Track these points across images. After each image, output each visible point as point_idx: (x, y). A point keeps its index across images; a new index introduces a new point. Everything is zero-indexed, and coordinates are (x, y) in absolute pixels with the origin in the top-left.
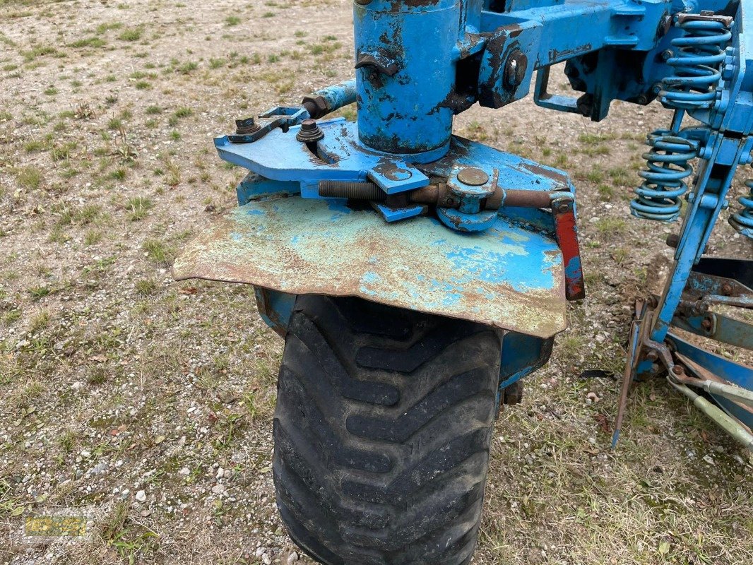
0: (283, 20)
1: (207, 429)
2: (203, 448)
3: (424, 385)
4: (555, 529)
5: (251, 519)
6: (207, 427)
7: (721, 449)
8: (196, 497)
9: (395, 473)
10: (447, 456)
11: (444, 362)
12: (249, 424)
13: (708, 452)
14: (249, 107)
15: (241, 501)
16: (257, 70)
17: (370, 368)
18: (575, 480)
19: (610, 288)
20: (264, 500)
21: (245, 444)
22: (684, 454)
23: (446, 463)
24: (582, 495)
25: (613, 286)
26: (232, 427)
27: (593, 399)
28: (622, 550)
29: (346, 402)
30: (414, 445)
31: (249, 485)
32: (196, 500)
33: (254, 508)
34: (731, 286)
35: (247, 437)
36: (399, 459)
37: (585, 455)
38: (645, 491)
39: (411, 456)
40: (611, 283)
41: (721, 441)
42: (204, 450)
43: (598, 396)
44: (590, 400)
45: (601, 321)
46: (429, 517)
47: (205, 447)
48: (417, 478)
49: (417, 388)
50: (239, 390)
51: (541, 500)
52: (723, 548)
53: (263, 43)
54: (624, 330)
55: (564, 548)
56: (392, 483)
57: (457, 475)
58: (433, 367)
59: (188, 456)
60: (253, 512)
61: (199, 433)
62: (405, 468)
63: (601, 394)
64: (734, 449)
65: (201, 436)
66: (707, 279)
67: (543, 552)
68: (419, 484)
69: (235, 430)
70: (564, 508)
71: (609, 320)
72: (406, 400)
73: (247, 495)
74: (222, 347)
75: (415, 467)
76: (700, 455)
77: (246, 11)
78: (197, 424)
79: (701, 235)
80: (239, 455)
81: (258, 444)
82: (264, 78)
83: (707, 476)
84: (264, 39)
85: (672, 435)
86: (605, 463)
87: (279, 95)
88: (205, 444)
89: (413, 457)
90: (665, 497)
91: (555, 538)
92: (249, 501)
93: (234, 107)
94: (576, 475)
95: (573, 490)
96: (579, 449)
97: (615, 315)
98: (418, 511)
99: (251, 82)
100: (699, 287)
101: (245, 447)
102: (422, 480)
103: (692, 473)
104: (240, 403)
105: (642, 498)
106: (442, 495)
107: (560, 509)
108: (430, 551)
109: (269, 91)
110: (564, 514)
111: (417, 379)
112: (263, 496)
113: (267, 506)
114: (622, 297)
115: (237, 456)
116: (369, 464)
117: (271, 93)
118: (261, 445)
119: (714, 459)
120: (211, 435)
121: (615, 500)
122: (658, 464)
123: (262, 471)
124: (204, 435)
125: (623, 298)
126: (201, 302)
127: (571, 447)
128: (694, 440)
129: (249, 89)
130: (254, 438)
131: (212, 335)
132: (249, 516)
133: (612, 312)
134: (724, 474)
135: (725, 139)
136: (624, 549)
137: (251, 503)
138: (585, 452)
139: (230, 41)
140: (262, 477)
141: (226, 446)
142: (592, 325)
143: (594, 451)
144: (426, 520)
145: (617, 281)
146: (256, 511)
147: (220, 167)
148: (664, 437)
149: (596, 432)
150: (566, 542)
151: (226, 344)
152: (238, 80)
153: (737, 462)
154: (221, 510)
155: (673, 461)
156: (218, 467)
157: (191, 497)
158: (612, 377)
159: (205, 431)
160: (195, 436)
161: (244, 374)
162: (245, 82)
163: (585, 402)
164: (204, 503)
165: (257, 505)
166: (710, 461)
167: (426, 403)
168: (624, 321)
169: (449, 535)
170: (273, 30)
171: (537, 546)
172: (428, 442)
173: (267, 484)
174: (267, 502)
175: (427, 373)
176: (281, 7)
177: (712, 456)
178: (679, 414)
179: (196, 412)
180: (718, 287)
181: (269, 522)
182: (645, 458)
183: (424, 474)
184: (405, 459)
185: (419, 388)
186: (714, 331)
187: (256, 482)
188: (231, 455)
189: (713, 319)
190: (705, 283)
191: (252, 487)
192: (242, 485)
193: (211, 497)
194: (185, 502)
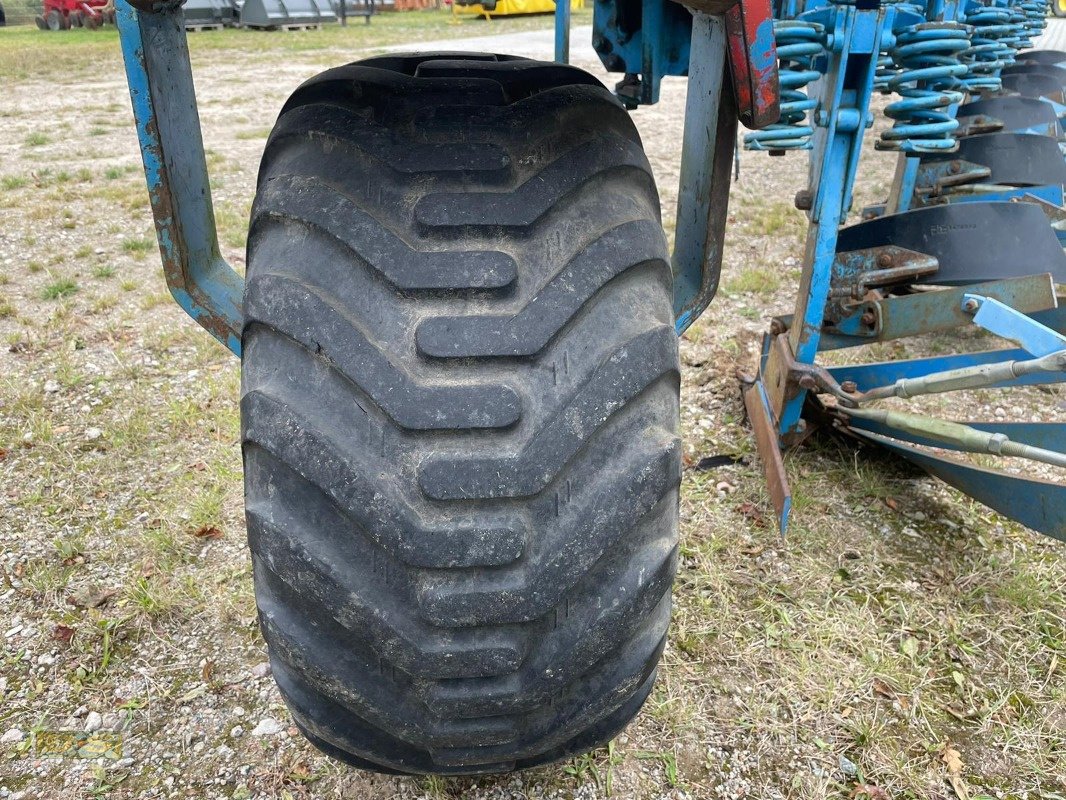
0: (122, 137)
1: (54, 656)
2: (47, 690)
3: (557, 254)
4: (742, 663)
5: (177, 786)
6: (53, 652)
7: (920, 516)
8: (44, 774)
9: (528, 430)
10: (625, 370)
11: (583, 215)
12: (143, 631)
13: (905, 524)
14: (77, 227)
15: (147, 760)
16: (87, 187)
17: (449, 228)
18: (744, 592)
19: (696, 369)
20: (199, 747)
21: (141, 664)
22: (876, 532)
23: (624, 385)
24: (761, 609)
25: (698, 366)
26: (107, 639)
27: (725, 489)
28: (852, 666)
29: (408, 306)
30: (558, 367)
31: (160, 727)
32: (43, 779)
33: (179, 766)
34: (889, 254)
35: (144, 652)
36: (533, 400)
37: (745, 558)
38: (847, 584)
39: (555, 389)
40: (695, 362)
41: (917, 505)
42: (51, 693)
43: (732, 484)
44: (723, 492)
45: (699, 403)
46: (607, 508)
47: (53, 687)
48: (575, 423)
49: (545, 259)
50: (113, 584)
51: (704, 630)
52: (988, 631)
53: (93, 161)
54: (734, 408)
55: (764, 686)
56: (525, 449)
57: (642, 424)
58: (566, 223)
59: (17, 710)
60: (177, 771)
61: (35, 666)
62: (547, 414)
63: (736, 482)
64: (937, 513)
65: (42, 669)
66: (854, 257)
67: (736, 699)
68: (581, 436)
69: (115, 645)
70: (744, 630)
71: (710, 401)
72: (528, 281)
73: (159, 747)
74: (68, 528)
75: (568, 401)
76: (897, 528)
77: (59, 131)
78: (29, 652)
79: (843, 176)
80: (129, 686)
81: (169, 659)
82: (102, 195)
83: (919, 551)
84: (95, 157)
85: (850, 513)
86: (777, 562)
87: (129, 211)
88: (52, 682)
89: (559, 390)
90: (878, 585)
91: (746, 676)
92: (166, 755)
93: (53, 228)
94: (741, 586)
95: (746, 606)
96: (734, 551)
97: (715, 393)
98: (581, 508)
99: (78, 201)
100: (846, 273)
101: (142, 670)
102: (587, 427)
103: (898, 551)
104: (120, 604)
105: (846, 594)
106: (620, 464)
107: (737, 634)
108: (609, 604)
109: (112, 208)
110: (745, 640)
111: (542, 245)
112: (193, 741)
113: (208, 756)
114: (717, 371)
115: (129, 689)
116: (475, 413)
117: (115, 210)
118: (176, 660)
119: (917, 530)
120: (63, 665)
121: (812, 604)
122: (849, 549)
123: (186, 698)
124: (47, 667)
125: (720, 373)
126: (17, 469)
127: (721, 551)
128: (880, 513)
129: (74, 208)
130: (158, 652)
131: (46, 513)
132: (169, 782)
133: (710, 390)
134: (940, 545)
135: (858, 13)
136: (854, 663)
137: (169, 758)
138: (743, 553)
139: (35, 161)
140: (188, 709)
141: (99, 676)
142: (689, 411)
143: (755, 550)
144: (602, 518)
145: (701, 359)
146: (183, 770)
147: (34, 298)
148: (841, 516)
149: (748, 528)
150: (764, 678)
151: (75, 522)
152: (57, 199)
153: (948, 526)
154: (104, 783)
155: (866, 542)
156: (87, 714)
157: (31, 777)
158: (740, 461)
159: (50, 660)
160: (26, 673)
161: (121, 558)
162: (67, 201)
163: (716, 496)
164: (63, 781)
165: (184, 759)
166: (913, 533)
167: (571, 275)
168: (730, 395)
169: (640, 563)
170: (107, 148)
171: (723, 693)
172: (583, 356)
173: (199, 721)
174: (205, 749)
175: (558, 233)
176: (118, 125)
177: (912, 527)
178: (847, 486)
179: (23, 634)
180: (872, 263)
181: (217, 780)
182: (828, 545)
183: (588, 411)
184: (545, 397)
185: (549, 259)
186: (881, 326)
187: (176, 721)
188: (113, 689)
189: (876, 307)
190: (852, 264)
191: (169, 732)
192: (145, 732)
193: (78, 767)
194: (19, 788)
